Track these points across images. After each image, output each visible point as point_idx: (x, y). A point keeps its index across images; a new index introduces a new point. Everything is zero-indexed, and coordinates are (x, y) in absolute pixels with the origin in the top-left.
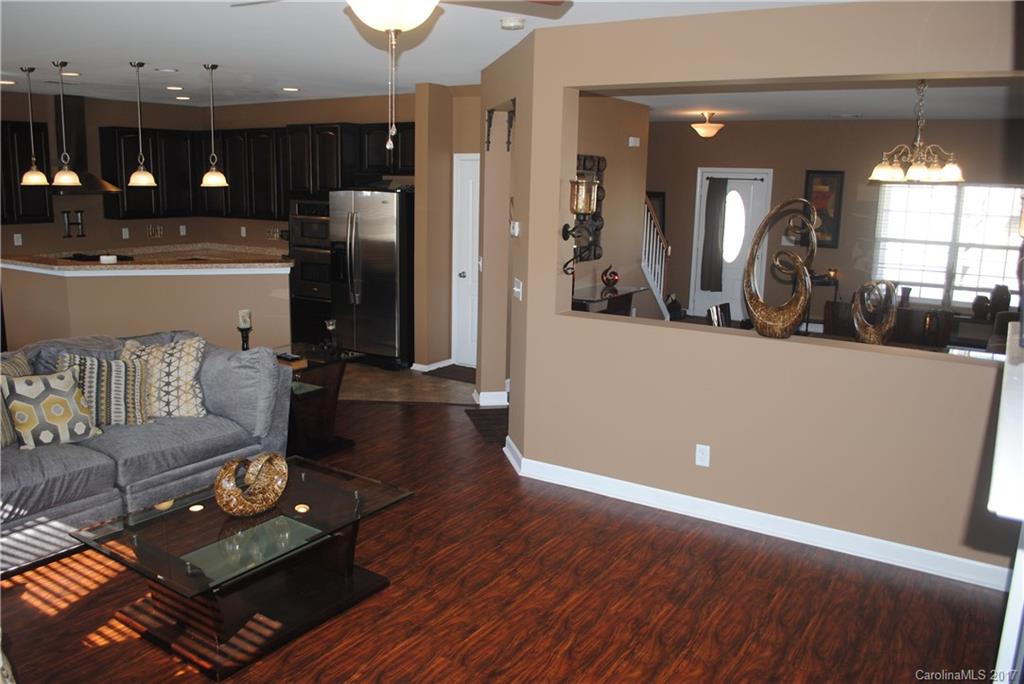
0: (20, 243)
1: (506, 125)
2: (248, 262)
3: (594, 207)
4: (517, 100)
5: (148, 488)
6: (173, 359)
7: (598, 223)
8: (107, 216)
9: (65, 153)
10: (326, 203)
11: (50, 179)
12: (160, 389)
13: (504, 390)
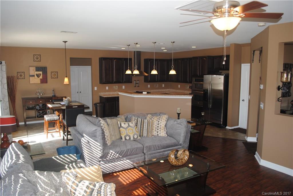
0: (124, 88)
1: (259, 55)
2: (180, 95)
3: (289, 80)
4: (263, 48)
5: (151, 154)
6: (160, 120)
7: (290, 85)
8: (145, 82)
9: (136, 66)
10: (203, 78)
11: (132, 72)
12: (156, 128)
13: (255, 137)
